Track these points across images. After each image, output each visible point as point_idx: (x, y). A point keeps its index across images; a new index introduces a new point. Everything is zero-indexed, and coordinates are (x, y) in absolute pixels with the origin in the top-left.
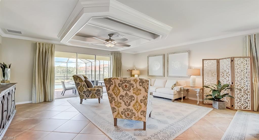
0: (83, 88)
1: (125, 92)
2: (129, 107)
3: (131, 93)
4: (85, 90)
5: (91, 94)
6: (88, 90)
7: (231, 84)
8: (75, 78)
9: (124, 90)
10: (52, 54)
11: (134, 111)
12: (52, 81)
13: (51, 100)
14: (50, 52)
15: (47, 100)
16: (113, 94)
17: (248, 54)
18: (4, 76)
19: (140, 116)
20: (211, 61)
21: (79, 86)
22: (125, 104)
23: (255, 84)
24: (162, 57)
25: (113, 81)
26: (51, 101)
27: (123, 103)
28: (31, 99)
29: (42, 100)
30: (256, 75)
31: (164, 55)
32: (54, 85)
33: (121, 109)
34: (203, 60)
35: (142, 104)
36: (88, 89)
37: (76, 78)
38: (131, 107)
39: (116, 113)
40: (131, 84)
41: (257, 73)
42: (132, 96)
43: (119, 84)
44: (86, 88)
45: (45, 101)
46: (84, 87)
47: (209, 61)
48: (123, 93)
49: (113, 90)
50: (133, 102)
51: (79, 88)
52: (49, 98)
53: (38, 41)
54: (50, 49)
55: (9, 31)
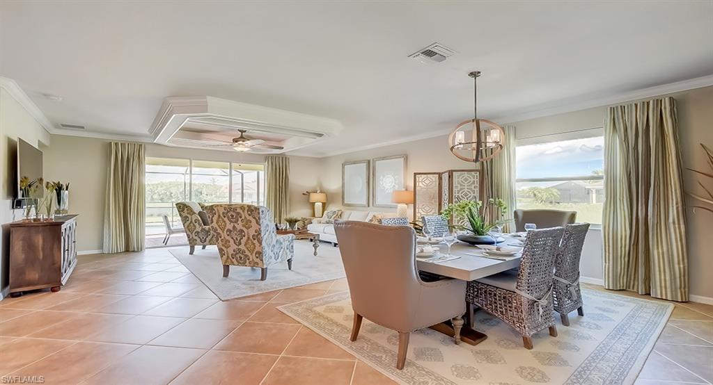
0: (195, 226)
1: (232, 224)
2: (240, 247)
3: (239, 226)
4: (198, 229)
5: (210, 237)
6: (203, 230)
8: (180, 207)
9: (231, 222)
10: (140, 162)
11: (247, 253)
12: (140, 214)
13: (138, 248)
14: (136, 159)
15: (130, 248)
16: (218, 228)
18: (59, 203)
19: (256, 260)
20: (429, 175)
21: (188, 223)
22: (235, 243)
24: (364, 165)
25: (216, 209)
26: (139, 250)
27: (232, 241)
28: (101, 247)
29: (123, 249)
31: (369, 161)
32: (143, 227)
33: (231, 251)
34: (415, 174)
35: (255, 242)
36: (204, 227)
37: (182, 207)
38: (242, 247)
39: (225, 257)
40: (238, 213)
42: (242, 231)
43: (223, 213)
44: (200, 225)
45: (127, 250)
46: (197, 224)
47: (425, 176)
48: (230, 226)
49: (217, 223)
50: (245, 239)
51: (188, 226)
52: (134, 244)
53: (114, 138)
54: (136, 154)
55: (63, 125)
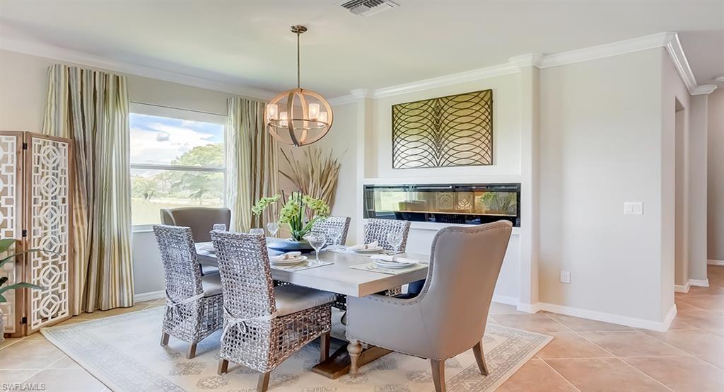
7: (20, 238)
17: (63, 131)
23: (78, 228)
30: (82, 201)
41: (83, 193)
